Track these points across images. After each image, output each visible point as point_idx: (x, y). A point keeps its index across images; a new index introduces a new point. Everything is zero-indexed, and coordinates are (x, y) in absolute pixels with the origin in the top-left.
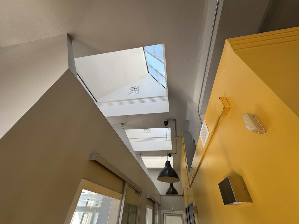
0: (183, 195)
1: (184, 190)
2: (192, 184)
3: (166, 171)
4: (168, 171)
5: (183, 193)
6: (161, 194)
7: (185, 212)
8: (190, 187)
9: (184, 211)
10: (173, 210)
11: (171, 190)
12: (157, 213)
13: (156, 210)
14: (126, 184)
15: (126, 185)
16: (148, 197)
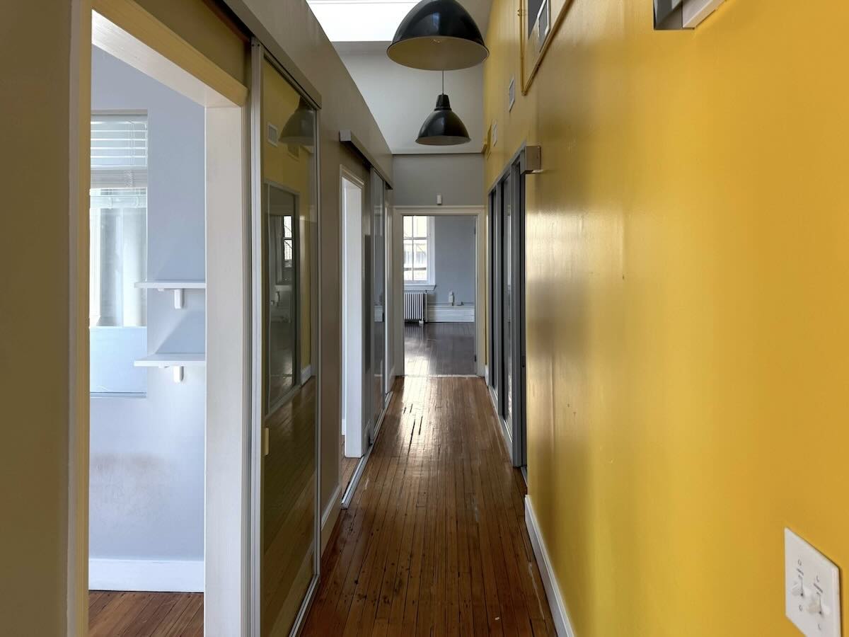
0: (485, 152)
1: (493, 128)
2: (536, 79)
3: (428, 18)
4: (436, 17)
5: (486, 143)
6: (393, 153)
7: (488, 206)
8: (526, 93)
9: (485, 205)
10: (439, 205)
11: (442, 122)
12: (379, 215)
13: (376, 207)
14: (254, 49)
15: (258, 54)
16: (346, 137)
